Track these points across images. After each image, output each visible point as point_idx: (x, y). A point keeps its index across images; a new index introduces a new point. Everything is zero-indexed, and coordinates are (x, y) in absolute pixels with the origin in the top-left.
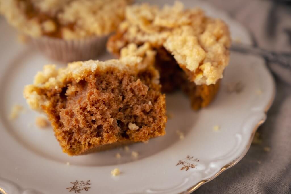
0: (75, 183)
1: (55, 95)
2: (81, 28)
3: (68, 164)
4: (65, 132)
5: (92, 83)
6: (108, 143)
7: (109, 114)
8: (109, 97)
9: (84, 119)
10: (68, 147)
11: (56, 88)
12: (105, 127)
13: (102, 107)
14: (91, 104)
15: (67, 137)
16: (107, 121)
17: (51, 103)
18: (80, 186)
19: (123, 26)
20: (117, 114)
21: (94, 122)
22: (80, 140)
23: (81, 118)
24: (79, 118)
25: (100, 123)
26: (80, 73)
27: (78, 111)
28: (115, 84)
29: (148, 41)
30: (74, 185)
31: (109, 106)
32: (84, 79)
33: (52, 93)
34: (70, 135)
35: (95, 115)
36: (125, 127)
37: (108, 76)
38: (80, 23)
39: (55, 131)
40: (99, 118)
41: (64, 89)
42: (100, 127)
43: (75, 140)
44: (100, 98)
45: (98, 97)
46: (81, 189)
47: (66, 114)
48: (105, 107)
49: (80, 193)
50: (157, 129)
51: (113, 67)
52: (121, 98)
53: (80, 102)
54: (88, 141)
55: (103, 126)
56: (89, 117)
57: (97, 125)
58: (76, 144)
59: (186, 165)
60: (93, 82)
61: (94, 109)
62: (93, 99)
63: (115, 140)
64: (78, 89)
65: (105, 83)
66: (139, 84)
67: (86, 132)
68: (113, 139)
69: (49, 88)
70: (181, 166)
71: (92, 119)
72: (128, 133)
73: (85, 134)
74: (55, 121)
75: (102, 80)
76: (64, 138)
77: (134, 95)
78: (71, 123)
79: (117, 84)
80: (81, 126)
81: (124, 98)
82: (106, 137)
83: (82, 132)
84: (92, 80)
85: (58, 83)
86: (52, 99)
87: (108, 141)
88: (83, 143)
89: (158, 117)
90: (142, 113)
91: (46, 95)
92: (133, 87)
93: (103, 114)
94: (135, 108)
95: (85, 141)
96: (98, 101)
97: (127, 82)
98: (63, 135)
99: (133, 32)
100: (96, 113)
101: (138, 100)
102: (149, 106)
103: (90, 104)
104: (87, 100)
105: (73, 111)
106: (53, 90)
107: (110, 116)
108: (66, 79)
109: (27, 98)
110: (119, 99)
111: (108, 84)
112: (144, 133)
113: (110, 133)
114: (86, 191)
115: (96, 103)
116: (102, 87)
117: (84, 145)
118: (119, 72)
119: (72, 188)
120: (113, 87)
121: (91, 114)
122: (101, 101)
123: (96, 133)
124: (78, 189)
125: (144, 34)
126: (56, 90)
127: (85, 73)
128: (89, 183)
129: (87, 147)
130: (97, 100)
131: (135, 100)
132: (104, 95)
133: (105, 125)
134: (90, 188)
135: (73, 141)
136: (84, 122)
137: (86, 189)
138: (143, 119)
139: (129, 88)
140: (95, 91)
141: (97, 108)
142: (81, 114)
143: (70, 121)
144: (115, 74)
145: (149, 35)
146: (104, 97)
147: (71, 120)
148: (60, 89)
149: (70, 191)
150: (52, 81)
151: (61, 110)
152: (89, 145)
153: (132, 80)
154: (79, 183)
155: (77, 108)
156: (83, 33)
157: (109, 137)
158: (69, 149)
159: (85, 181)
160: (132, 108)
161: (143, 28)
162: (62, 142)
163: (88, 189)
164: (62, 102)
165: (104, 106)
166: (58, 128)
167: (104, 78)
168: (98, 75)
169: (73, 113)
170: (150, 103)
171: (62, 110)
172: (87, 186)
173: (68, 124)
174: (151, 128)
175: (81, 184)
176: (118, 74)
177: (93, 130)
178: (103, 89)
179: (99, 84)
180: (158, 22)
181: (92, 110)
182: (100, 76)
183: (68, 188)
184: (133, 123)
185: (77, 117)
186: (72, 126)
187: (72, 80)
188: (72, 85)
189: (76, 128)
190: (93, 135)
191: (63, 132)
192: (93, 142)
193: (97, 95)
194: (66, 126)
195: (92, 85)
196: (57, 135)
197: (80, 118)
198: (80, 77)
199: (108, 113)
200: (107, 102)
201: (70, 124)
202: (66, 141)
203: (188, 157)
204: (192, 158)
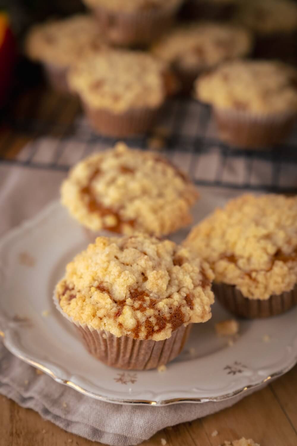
0: (122, 375)
2: (141, 225)
18: (127, 379)
30: (121, 377)
38: (140, 220)
46: (128, 381)
49: (127, 384)
59: (233, 369)
70: (228, 370)
114: (133, 384)
119: (119, 379)
124: (125, 381)
128: (135, 376)
134: (136, 381)
137: (133, 382)
149: (117, 382)
172: (133, 379)
175: (127, 376)
183: (114, 379)
203: (236, 363)
204: (240, 364)
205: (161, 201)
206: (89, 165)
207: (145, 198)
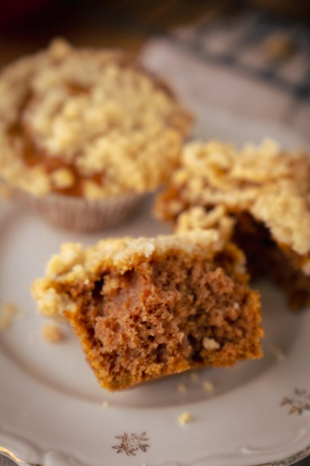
0: (123, 438)
1: (83, 293)
2: (114, 180)
3: (105, 404)
4: (104, 355)
5: (147, 276)
6: (175, 372)
7: (176, 327)
8: (175, 299)
9: (136, 335)
10: (110, 379)
11: (87, 282)
12: (171, 347)
13: (166, 314)
14: (148, 310)
15: (108, 362)
16: (173, 338)
17: (78, 308)
18: (133, 444)
19: (179, 177)
20: (186, 325)
21: (151, 338)
22: (129, 368)
23: (133, 334)
24: (128, 334)
25: (162, 340)
26: (126, 260)
27: (127, 322)
28: (180, 276)
29: (222, 203)
30: (123, 441)
31: (175, 312)
32: (133, 269)
33: (80, 290)
34: (112, 360)
35: (154, 328)
36: (198, 346)
37: (171, 263)
38: (111, 172)
39: (87, 353)
40: (161, 333)
41: (99, 284)
42: (162, 346)
43: (121, 368)
44: (163, 301)
45: (159, 299)
46: (135, 448)
47: (105, 326)
48: (169, 316)
49: (134, 455)
50: (250, 347)
51: (176, 248)
52: (191, 298)
53: (128, 306)
54: (143, 370)
55: (167, 345)
56: (145, 332)
57: (157, 343)
58: (122, 373)
59: (297, 405)
60: (149, 274)
61: (153, 318)
62: (151, 302)
63: (186, 368)
64: (123, 285)
65: (165, 274)
66: (220, 277)
67: (140, 354)
68: (183, 366)
69: (73, 282)
70: (288, 407)
71: (150, 334)
72: (203, 354)
73: (137, 359)
74: (87, 337)
75: (160, 269)
76: (102, 365)
77: (212, 294)
78: (115, 341)
79: (185, 276)
80: (133, 345)
81: (195, 299)
82: (172, 363)
83: (132, 355)
84: (147, 270)
85: (88, 274)
86: (80, 300)
87: (175, 369)
88: (133, 372)
89: (249, 328)
90: (225, 323)
91: (69, 293)
92: (210, 281)
93: (166, 325)
94: (213, 314)
95: (138, 369)
96: (159, 305)
97: (201, 273)
98: (102, 359)
99: (195, 187)
100: (156, 326)
101: (217, 302)
102: (236, 311)
103: (146, 310)
104: (142, 304)
105: (119, 321)
106: (81, 286)
107: (177, 329)
108: (100, 268)
109: (38, 298)
110: (188, 301)
111: (171, 276)
112: (230, 355)
113: (178, 356)
114: (144, 451)
115: (156, 309)
116: (161, 282)
117: (135, 375)
118: (187, 256)
119: (120, 447)
120: (178, 280)
121: (148, 326)
122: (163, 305)
123: (156, 356)
124: (130, 448)
125: (214, 190)
126: (85, 286)
127: (135, 259)
128: (145, 437)
129: (140, 379)
130: (157, 304)
131: (213, 302)
132: (167, 295)
133: (171, 344)
134: (148, 446)
135: (117, 370)
136: (137, 339)
137: (144, 448)
138: (226, 332)
139: (203, 282)
140: (153, 289)
141: (158, 317)
142: (132, 326)
143: (113, 337)
144: (180, 261)
145: (224, 192)
146: (168, 299)
147: (115, 336)
148: (93, 285)
149: (118, 452)
150: (78, 270)
151: (97, 319)
152: (144, 375)
153: (208, 269)
154: (130, 437)
155: (126, 317)
156: (115, 189)
157: (176, 363)
158: (110, 383)
159: (139, 434)
160: (208, 315)
161: (214, 180)
162: (101, 371)
163: (146, 448)
164: (96, 305)
165: (168, 313)
166: (92, 348)
167: (163, 267)
168: (154, 261)
169: (118, 324)
170: (236, 306)
171: (99, 319)
172: (143, 443)
173: (111, 343)
174: (241, 346)
175: (132, 439)
176: (186, 260)
177: (150, 352)
178: (164, 285)
179: (156, 277)
180: (238, 172)
181: (150, 319)
182: (157, 263)
183: (114, 447)
184: (210, 337)
185: (126, 332)
186: (118, 345)
187: (112, 269)
188: (111, 278)
189: (122, 349)
190: (150, 359)
191: (101, 354)
192: (151, 371)
193: (156, 296)
194: (107, 346)
195: (146, 279)
196: (91, 359)
197: (131, 333)
198: (127, 265)
199: (175, 325)
200: (172, 306)
201: (113, 343)
202: (106, 370)
203: (297, 392)
204: (304, 392)
205: (139, 137)
206: (14, 85)
207: (115, 134)
